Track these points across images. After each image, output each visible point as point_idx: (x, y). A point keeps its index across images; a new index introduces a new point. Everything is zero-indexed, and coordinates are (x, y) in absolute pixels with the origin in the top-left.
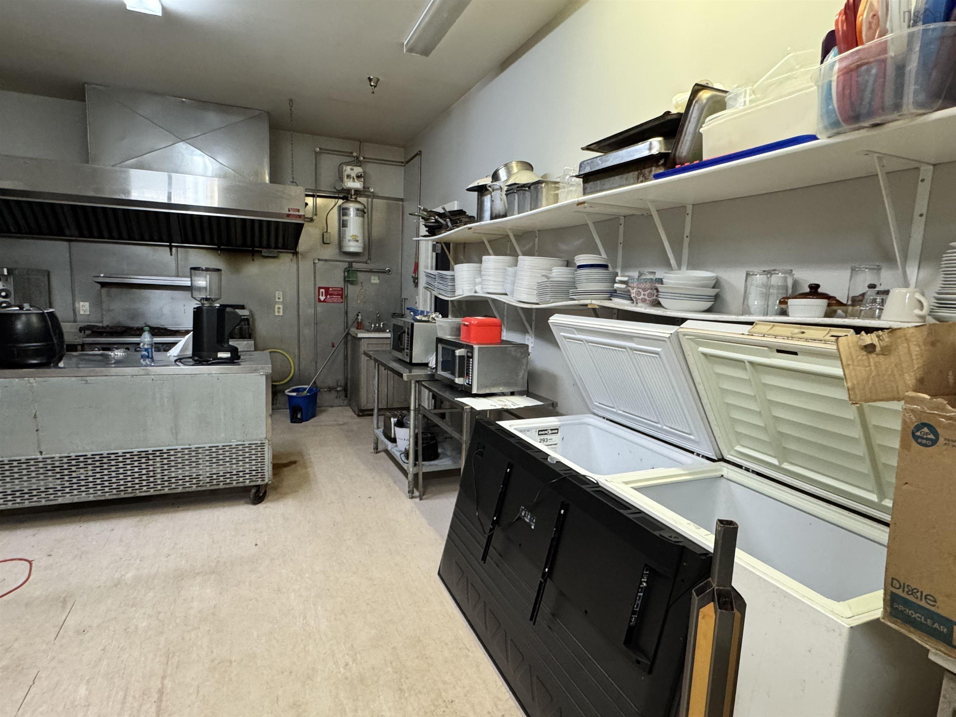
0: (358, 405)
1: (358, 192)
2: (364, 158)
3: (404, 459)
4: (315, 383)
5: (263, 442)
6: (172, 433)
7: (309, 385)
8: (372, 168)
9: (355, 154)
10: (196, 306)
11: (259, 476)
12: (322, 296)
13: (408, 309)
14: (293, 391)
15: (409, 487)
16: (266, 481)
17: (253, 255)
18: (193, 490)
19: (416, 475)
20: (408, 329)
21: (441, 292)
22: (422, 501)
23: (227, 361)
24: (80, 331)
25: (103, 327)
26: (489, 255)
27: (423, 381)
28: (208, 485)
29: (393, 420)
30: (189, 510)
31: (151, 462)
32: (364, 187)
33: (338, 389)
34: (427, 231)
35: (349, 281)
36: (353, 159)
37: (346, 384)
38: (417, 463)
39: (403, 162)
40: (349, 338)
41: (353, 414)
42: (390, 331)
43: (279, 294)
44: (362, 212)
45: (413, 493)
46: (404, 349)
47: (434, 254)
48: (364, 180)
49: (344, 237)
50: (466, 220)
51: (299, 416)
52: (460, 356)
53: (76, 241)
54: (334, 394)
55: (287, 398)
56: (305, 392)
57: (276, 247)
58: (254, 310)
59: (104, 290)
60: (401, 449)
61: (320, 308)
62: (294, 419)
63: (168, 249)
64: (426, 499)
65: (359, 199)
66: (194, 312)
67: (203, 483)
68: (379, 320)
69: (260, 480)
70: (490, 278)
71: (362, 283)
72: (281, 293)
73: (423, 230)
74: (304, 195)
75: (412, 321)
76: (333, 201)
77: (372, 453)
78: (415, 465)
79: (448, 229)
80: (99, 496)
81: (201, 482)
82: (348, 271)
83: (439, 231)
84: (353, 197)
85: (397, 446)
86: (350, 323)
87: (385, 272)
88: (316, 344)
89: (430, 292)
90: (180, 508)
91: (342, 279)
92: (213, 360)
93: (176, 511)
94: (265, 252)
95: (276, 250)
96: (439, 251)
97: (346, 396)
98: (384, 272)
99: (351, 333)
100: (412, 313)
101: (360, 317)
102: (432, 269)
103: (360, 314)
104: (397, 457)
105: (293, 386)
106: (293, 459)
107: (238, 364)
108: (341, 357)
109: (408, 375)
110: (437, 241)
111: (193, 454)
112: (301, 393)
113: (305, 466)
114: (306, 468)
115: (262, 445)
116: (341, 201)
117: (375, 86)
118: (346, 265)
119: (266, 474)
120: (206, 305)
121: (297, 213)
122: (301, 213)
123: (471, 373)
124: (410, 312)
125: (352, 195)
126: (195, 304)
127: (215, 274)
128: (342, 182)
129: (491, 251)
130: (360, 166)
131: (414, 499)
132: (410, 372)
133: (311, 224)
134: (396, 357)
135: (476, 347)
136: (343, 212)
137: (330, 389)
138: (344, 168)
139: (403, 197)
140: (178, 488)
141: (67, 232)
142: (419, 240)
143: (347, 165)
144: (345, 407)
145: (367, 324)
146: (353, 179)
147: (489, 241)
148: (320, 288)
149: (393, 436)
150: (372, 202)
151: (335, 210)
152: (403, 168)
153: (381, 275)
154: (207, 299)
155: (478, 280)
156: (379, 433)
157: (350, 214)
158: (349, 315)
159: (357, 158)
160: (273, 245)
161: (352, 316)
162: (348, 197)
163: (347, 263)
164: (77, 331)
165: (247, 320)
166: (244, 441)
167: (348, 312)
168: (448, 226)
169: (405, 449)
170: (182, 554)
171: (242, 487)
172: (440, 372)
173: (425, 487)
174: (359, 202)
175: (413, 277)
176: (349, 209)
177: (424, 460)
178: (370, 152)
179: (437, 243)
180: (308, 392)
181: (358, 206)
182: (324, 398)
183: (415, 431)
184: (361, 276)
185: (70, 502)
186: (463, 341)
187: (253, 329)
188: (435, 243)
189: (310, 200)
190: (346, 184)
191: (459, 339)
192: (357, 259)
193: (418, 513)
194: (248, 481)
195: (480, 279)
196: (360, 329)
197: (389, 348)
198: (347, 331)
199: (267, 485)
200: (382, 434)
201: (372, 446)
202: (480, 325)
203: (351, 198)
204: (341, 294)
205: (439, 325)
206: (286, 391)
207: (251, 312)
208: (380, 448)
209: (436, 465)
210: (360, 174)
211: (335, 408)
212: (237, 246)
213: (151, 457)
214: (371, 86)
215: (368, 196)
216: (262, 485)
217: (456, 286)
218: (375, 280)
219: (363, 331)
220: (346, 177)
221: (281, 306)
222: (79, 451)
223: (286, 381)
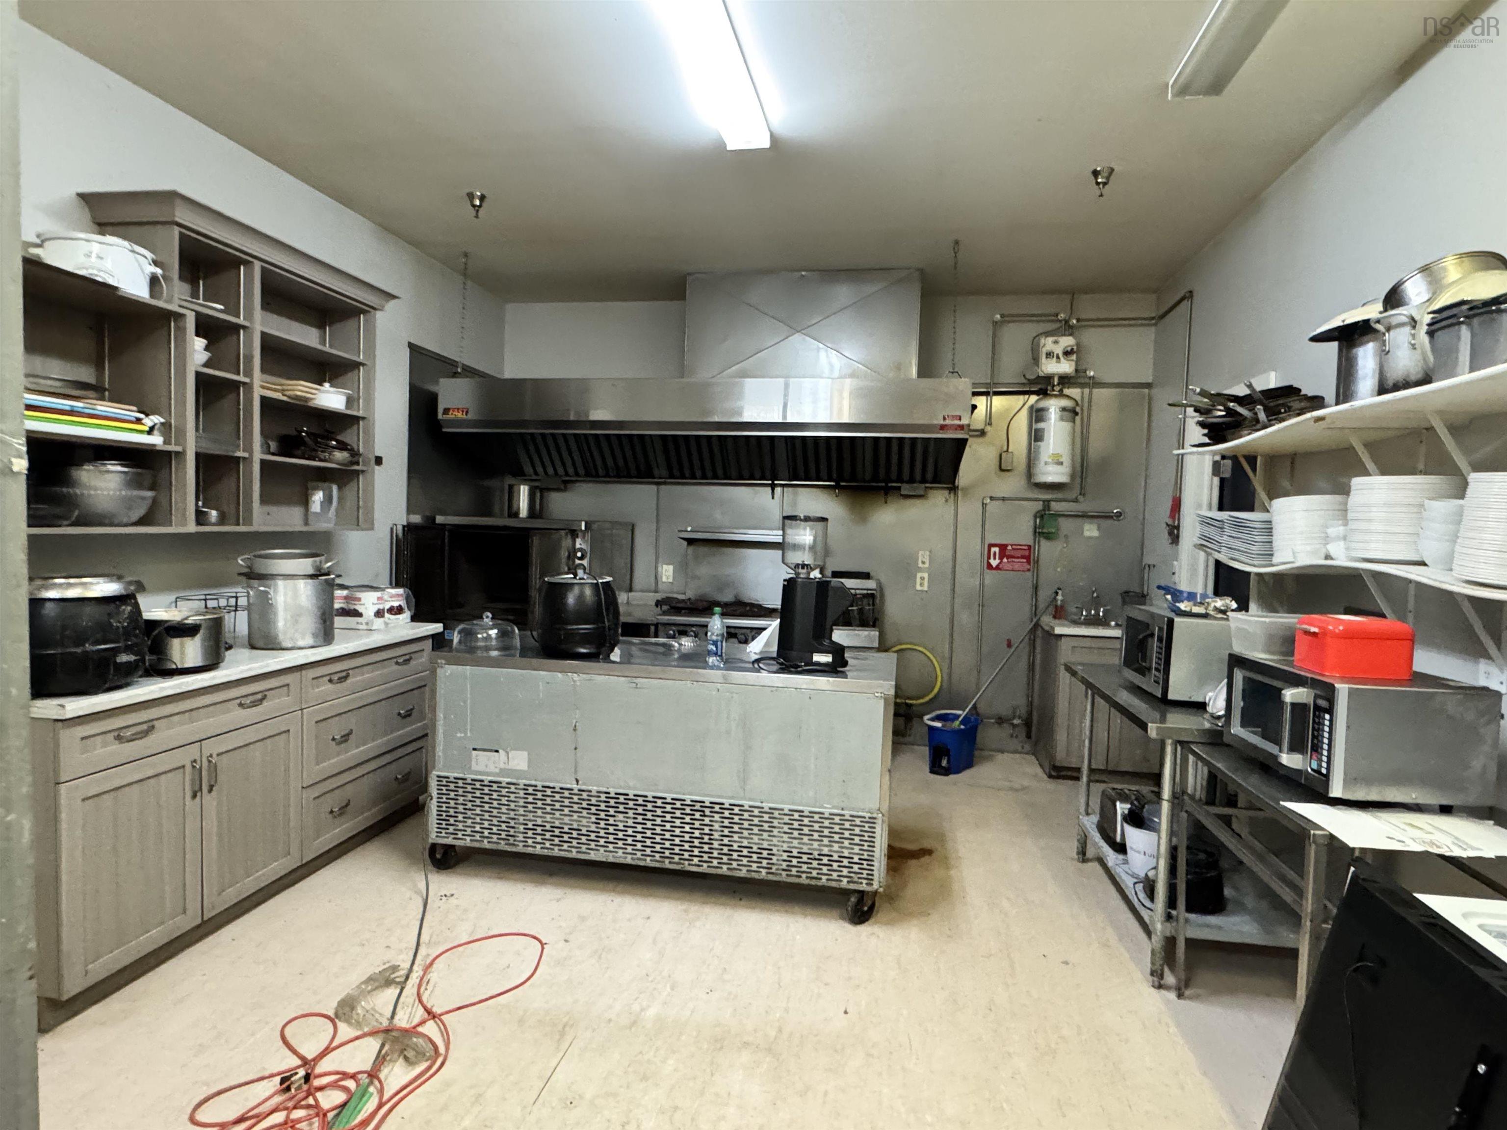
0: (1051, 757)
1: (1065, 380)
2: (1078, 320)
3: (1142, 896)
4: (975, 707)
5: (874, 815)
6: (739, 777)
7: (964, 711)
8: (1092, 337)
9: (1062, 316)
10: (788, 576)
11: (865, 876)
12: (995, 558)
13: (1159, 587)
14: (938, 718)
15: (1153, 963)
16: (876, 886)
17: (886, 494)
18: (761, 877)
19: (1170, 942)
20: (1161, 629)
21: (1236, 555)
22: (1182, 1002)
23: (826, 669)
24: (657, 605)
25: (683, 601)
26: (1367, 474)
27: (1193, 743)
28: (784, 873)
29: (1122, 808)
30: (754, 908)
31: (707, 820)
32: (1077, 371)
33: (1016, 722)
34: (1205, 435)
35: (1043, 533)
36: (1058, 325)
37: (1030, 713)
38: (1174, 913)
39: (1153, 318)
40: (1039, 633)
41: (1039, 770)
42: (1117, 625)
43: (923, 557)
44: (1071, 413)
45: (1162, 976)
46: (1149, 669)
47: (1216, 480)
48: (1077, 358)
49: (1037, 458)
50: (1303, 404)
51: (944, 763)
52: (1293, 705)
53: (665, 483)
54: (1007, 730)
55: (927, 728)
56: (957, 723)
57: (924, 481)
58: (883, 579)
59: (691, 550)
60: (1136, 871)
61: (990, 576)
62: (936, 768)
63: (769, 489)
64: (1190, 998)
65: (1066, 391)
66: (784, 585)
67: (777, 869)
68: (1097, 602)
69: (865, 882)
70: (1374, 526)
71: (1066, 536)
72: (928, 553)
73: (1195, 434)
74: (970, 394)
75: (1171, 615)
76: (1021, 399)
77: (1072, 859)
78: (1169, 917)
79: (1258, 426)
80: (639, 859)
81: (774, 868)
82: (1042, 517)
83: (1233, 434)
84: (1057, 388)
85: (1126, 862)
86: (1042, 606)
87: (1111, 517)
88: (980, 640)
89: (1206, 552)
90: (742, 903)
91: (1031, 530)
92: (805, 665)
93: (734, 906)
94: (906, 489)
95: (923, 486)
96: (1227, 475)
97: (1029, 736)
98: (1108, 516)
99: (1042, 624)
100: (1169, 597)
101: (1060, 597)
102: (1210, 508)
103: (1060, 592)
104: (1127, 886)
105: (939, 709)
106: (926, 844)
107: (844, 675)
108: (1023, 664)
109: (1158, 728)
110: (1225, 453)
111: (766, 817)
112: (948, 724)
113: (945, 862)
114: (948, 867)
115: (872, 821)
116: (1033, 398)
117: (1105, 184)
118: (1039, 506)
119: (876, 873)
120: (802, 576)
121: (957, 422)
122: (965, 421)
123: (1325, 747)
124: (1165, 594)
125: (1054, 386)
126: (786, 573)
127: (820, 525)
128: (1038, 366)
129: (1370, 465)
130: (1071, 335)
131: (1163, 992)
132: (1163, 720)
133: (980, 440)
134: (1132, 683)
135: (1343, 689)
136: (1037, 415)
137: (1001, 721)
138: (1042, 341)
139: (1150, 381)
140: (740, 870)
141: (656, 472)
142: (1183, 455)
143: (1046, 337)
144: (1025, 756)
145: (1074, 610)
146: (1058, 357)
147: (1367, 445)
148: (991, 546)
149: (1118, 839)
150: (1091, 394)
151: (1024, 413)
152: (1153, 329)
153: (1101, 521)
154: (804, 566)
155: (1336, 530)
156: (1090, 823)
157: (1050, 419)
158: (1040, 593)
159: (1067, 322)
160: (918, 476)
161: (1045, 594)
162: (1047, 390)
163: (1041, 503)
164: (654, 603)
165: (872, 596)
166: (843, 809)
167: (1039, 588)
168: (1257, 421)
169: (1146, 875)
170: (730, 993)
171: (835, 888)
172: (1237, 729)
173: (1190, 967)
174: (1068, 397)
175: (1168, 525)
176: (1048, 409)
177: (1189, 909)
178: (1088, 307)
179: (1223, 457)
180: (962, 723)
181: (1065, 403)
182: (989, 735)
183: (1170, 840)
184: (1066, 525)
185: (604, 860)
186: (1301, 668)
187: (881, 611)
188: (1218, 458)
189: (981, 402)
190: (1044, 368)
191: (1290, 664)
192: (1060, 495)
193: (1173, 1029)
194: (845, 880)
195: (1342, 528)
196: (1060, 618)
197: (1116, 659)
198: (1035, 620)
199: (876, 893)
200: (1094, 826)
201: (1075, 845)
202: (1350, 635)
203: (1053, 390)
204: (1028, 556)
205: (1239, 629)
206: (926, 718)
207: (880, 584)
208: (1090, 853)
209: (1220, 928)
210: (1069, 349)
211: (1006, 756)
212: (865, 481)
213: (707, 812)
214: (1098, 184)
215: (1082, 386)
216: (868, 892)
217: (1275, 544)
218: (1091, 530)
219: (1066, 622)
220: (1044, 356)
221: (926, 575)
222: (621, 787)
223: (927, 699)
